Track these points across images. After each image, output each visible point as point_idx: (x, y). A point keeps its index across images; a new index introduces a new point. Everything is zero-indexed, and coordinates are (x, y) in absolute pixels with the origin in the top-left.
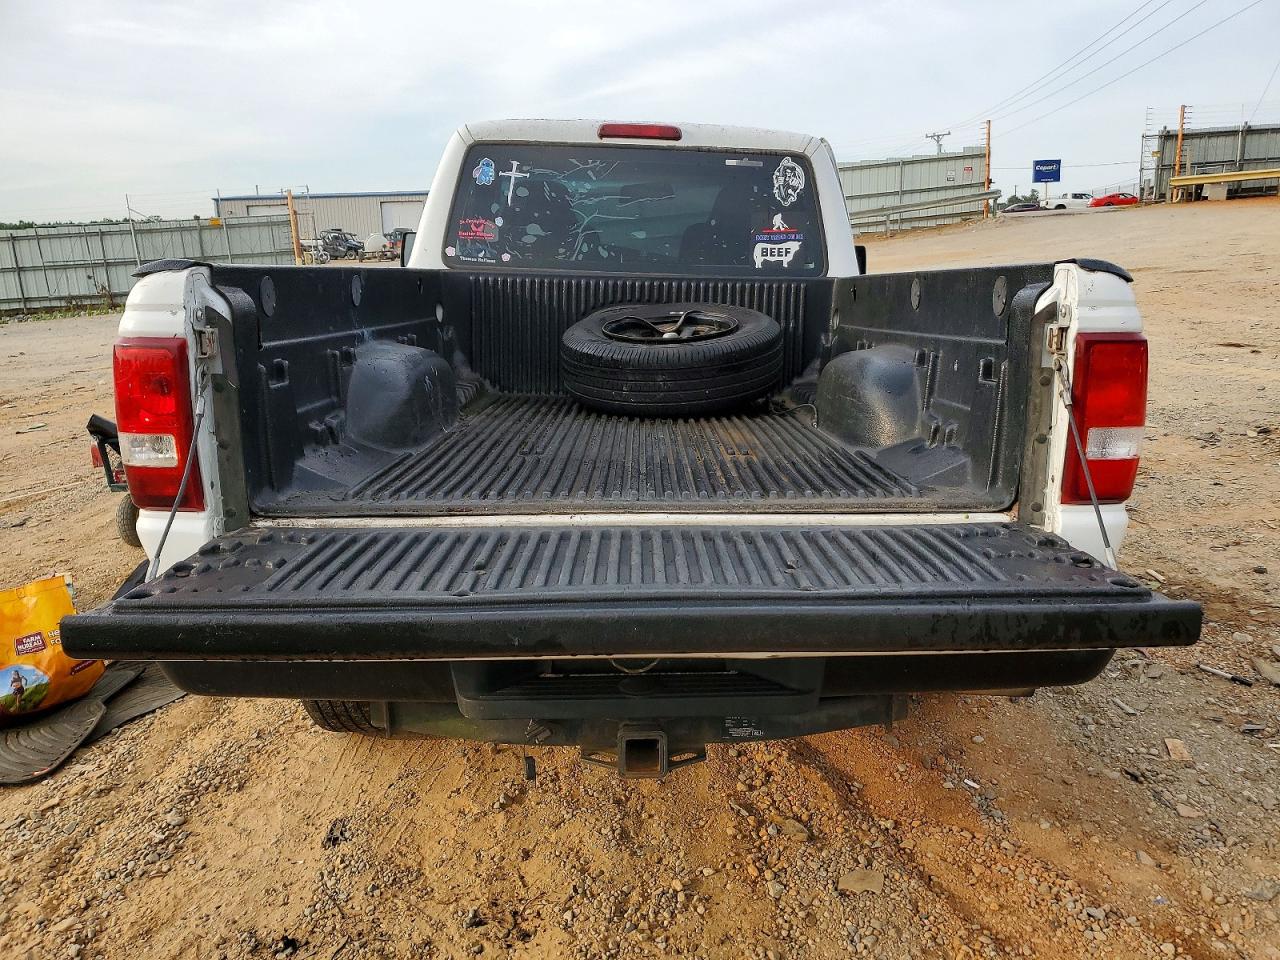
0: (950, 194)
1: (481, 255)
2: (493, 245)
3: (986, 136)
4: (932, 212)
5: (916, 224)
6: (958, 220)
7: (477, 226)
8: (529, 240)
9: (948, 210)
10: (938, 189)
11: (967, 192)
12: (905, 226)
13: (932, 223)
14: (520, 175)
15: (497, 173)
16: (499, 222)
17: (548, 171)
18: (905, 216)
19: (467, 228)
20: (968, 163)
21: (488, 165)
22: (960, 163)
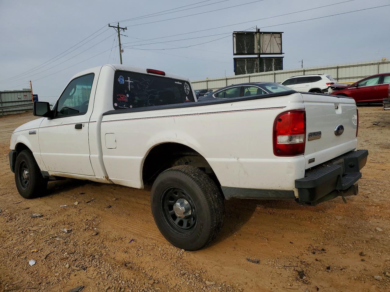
0: (20, 103)
1: (124, 106)
2: (127, 103)
3: (30, 86)
4: (14, 109)
5: (9, 113)
6: (24, 112)
7: (122, 97)
8: (136, 101)
9: (20, 108)
10: (15, 102)
11: (26, 103)
12: (5, 114)
13: (15, 113)
14: (131, 82)
15: (125, 81)
16: (128, 96)
17: (137, 81)
18: (4, 110)
19: (119, 97)
20: (25, 94)
21: (122, 78)
22: (22, 94)
